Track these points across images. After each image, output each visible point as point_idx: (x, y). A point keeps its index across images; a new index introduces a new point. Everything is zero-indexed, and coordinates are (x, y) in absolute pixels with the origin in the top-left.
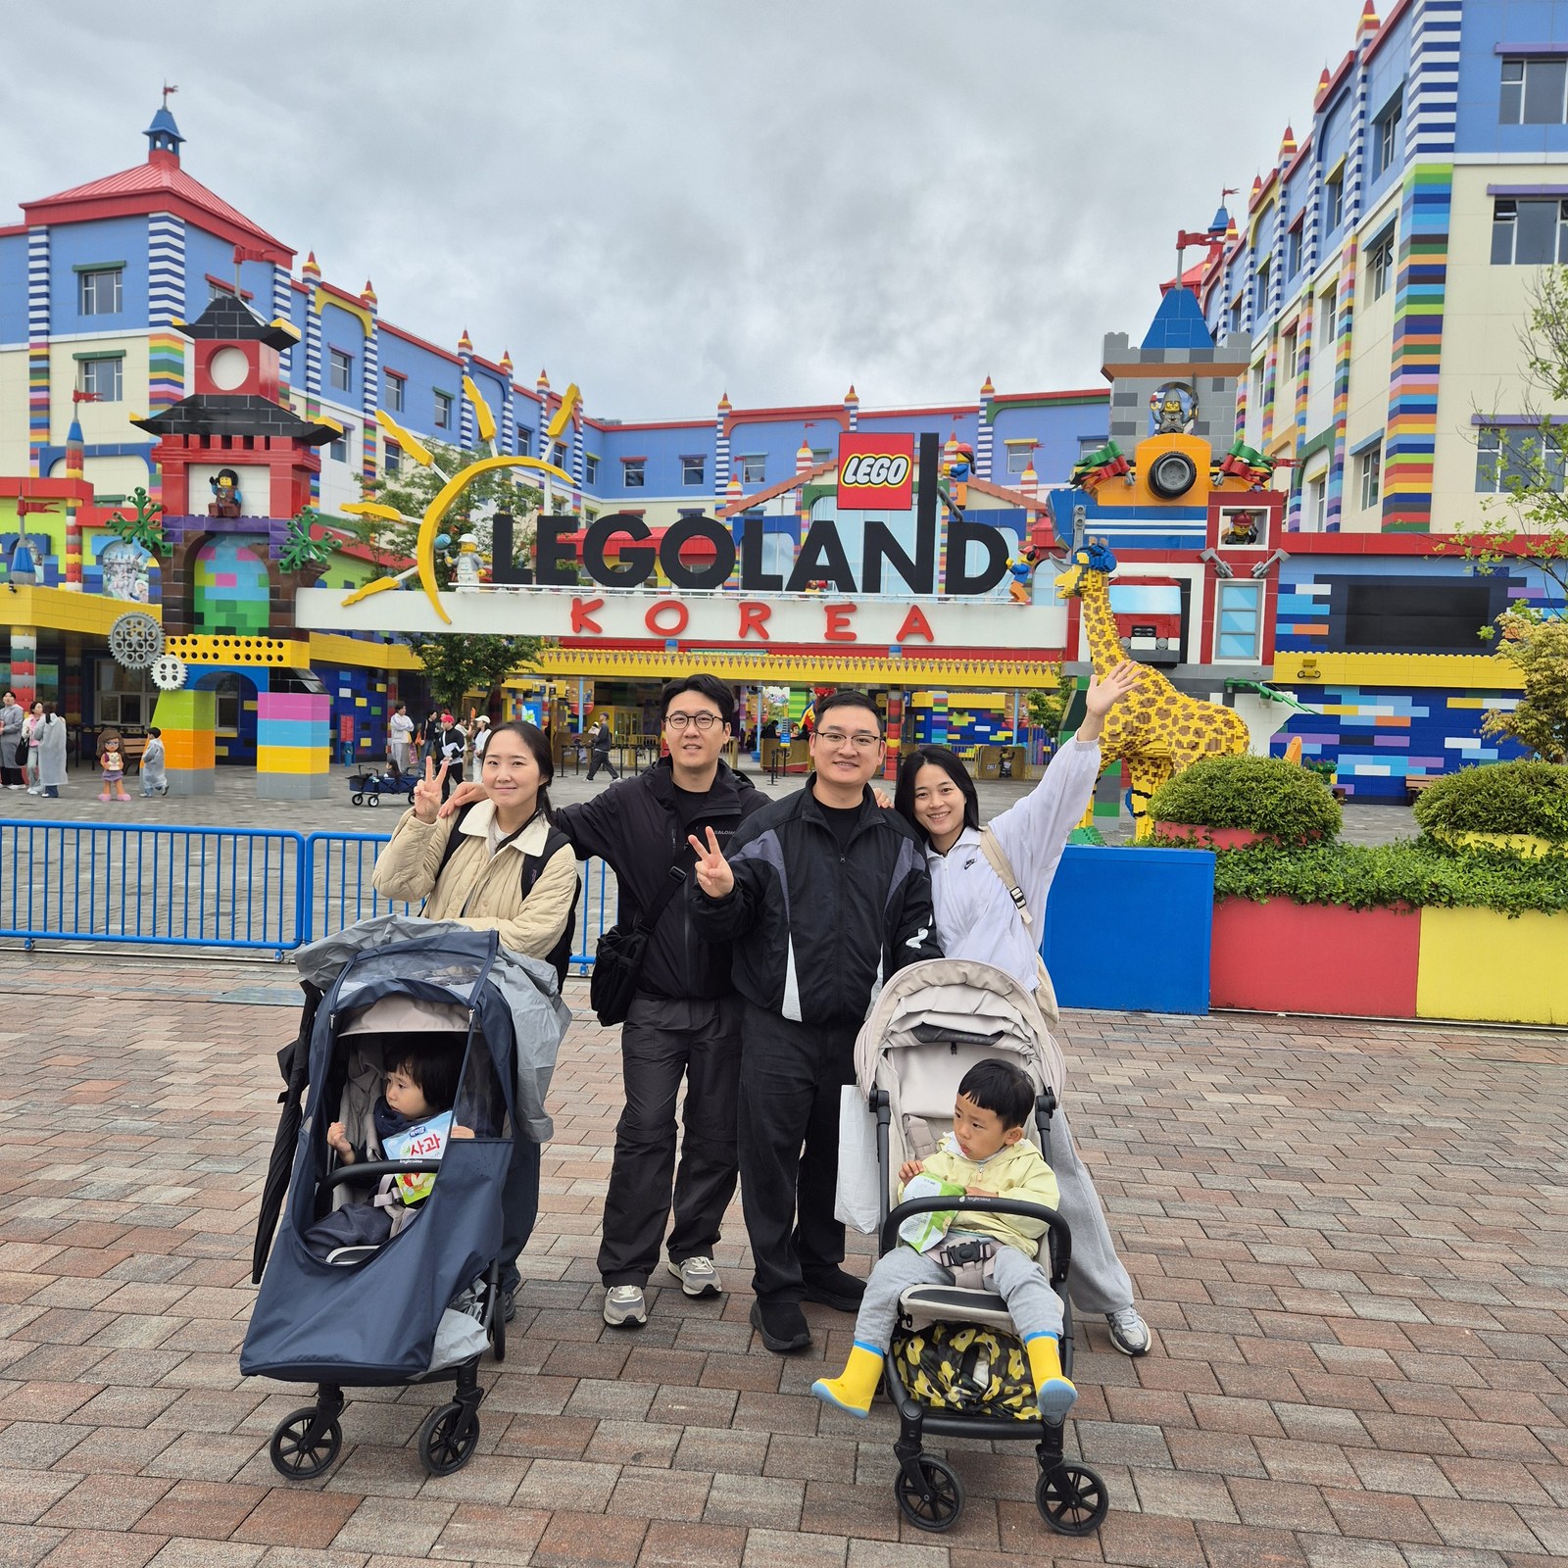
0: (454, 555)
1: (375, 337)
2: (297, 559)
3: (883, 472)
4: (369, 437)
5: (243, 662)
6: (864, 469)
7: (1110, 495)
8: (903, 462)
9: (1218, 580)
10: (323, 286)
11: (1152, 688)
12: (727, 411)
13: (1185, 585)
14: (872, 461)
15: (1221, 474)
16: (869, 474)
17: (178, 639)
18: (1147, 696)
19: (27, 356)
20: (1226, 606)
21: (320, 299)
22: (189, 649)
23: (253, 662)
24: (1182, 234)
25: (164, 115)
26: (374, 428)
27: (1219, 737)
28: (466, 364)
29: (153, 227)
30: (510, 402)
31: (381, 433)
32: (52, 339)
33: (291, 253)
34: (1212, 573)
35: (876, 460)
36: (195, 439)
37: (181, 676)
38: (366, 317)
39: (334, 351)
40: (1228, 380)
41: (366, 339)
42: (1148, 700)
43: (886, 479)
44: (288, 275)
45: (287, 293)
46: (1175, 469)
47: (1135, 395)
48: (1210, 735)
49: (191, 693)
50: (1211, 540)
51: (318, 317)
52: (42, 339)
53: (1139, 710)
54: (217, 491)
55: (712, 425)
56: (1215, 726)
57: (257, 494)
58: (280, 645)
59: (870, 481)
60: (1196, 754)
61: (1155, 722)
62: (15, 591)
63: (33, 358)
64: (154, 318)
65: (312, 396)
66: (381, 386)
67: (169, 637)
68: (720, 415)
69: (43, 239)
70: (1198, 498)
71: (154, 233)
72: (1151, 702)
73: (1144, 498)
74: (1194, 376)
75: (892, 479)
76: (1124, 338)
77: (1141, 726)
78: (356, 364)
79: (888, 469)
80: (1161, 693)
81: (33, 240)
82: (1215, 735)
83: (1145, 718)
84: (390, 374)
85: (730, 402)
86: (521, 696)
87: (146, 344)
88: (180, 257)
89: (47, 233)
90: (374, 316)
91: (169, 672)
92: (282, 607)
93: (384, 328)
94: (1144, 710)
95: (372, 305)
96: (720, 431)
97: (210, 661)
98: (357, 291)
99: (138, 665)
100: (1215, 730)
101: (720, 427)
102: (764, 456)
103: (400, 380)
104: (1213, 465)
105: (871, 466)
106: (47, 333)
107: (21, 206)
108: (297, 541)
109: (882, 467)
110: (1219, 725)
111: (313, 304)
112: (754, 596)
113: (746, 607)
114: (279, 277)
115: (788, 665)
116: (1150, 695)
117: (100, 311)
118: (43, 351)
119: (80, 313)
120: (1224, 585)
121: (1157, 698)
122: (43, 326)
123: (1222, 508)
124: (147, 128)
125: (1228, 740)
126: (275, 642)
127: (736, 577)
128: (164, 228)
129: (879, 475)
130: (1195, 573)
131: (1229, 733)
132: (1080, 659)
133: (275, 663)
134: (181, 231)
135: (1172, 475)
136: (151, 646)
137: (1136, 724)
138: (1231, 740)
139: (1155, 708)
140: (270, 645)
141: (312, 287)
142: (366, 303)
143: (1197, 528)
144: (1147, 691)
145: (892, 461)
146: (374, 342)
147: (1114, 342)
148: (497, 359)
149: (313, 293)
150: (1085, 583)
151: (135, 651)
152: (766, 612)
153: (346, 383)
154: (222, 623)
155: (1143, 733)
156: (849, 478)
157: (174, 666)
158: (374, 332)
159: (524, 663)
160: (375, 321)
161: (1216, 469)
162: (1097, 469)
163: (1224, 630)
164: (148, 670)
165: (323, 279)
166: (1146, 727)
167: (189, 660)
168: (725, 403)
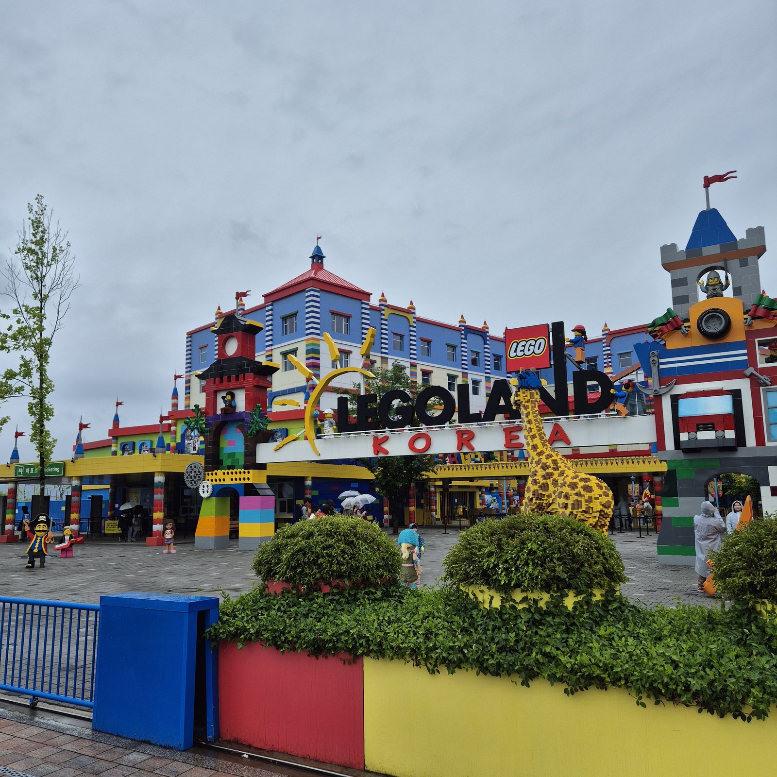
0: (322, 421)
1: (415, 325)
2: (254, 429)
3: (532, 348)
4: (413, 370)
5: (234, 482)
6: (520, 348)
7: (674, 342)
8: (543, 341)
9: (761, 388)
10: (388, 306)
11: (552, 465)
12: (607, 332)
13: (736, 395)
14: (525, 343)
15: (749, 318)
16: (523, 351)
17: (210, 473)
18: (548, 471)
19: (265, 356)
20: (771, 404)
21: (387, 312)
22: (214, 477)
23: (238, 482)
24: (706, 178)
25: (318, 249)
26: (415, 366)
27: (579, 499)
28: (463, 330)
29: (307, 294)
30: (488, 345)
31: (419, 367)
32: (273, 347)
33: (369, 295)
34: (756, 385)
35: (527, 342)
36: (218, 379)
37: (210, 490)
38: (410, 317)
39: (395, 334)
40: (750, 259)
41: (410, 326)
42: (548, 474)
43: (533, 352)
44: (368, 304)
45: (368, 312)
46: (715, 320)
47: (686, 279)
48: (573, 498)
49: (214, 499)
50: (752, 361)
51: (386, 320)
52: (270, 348)
53: (542, 481)
54: (225, 402)
55: (600, 340)
56: (577, 490)
57: (241, 402)
58: (249, 473)
59: (524, 354)
60: (568, 512)
61: (552, 489)
62: (155, 456)
63: (267, 356)
64: (307, 332)
65: (384, 355)
66: (417, 346)
67: (207, 473)
68: (603, 335)
69: (270, 307)
70: (738, 334)
71: (307, 297)
72: (550, 475)
73: (698, 341)
74: (726, 261)
75: (537, 351)
76: (674, 246)
77: (543, 493)
78: (406, 339)
79: (534, 346)
80: (557, 469)
81: (267, 308)
82: (576, 497)
83: (545, 487)
84: (422, 340)
85: (608, 327)
86: (484, 490)
87: (304, 343)
88: (318, 305)
89: (272, 305)
90: (414, 315)
91: (206, 488)
92: (251, 453)
93: (419, 320)
94: (545, 481)
95: (412, 311)
96: (604, 343)
97: (222, 483)
98: (406, 306)
99: (194, 487)
100: (576, 494)
101: (604, 341)
102: (630, 352)
103: (429, 342)
104: (745, 313)
105: (524, 346)
106: (272, 345)
107: (263, 296)
108: (254, 421)
109: (530, 345)
110: (580, 489)
111: (384, 315)
112: (464, 426)
113: (460, 434)
114: (364, 306)
115: (586, 464)
116: (550, 470)
117: (290, 333)
118: (269, 353)
119: (283, 335)
120: (766, 392)
121: (555, 472)
122: (270, 343)
123: (756, 340)
124: (311, 255)
125: (586, 501)
126: (246, 471)
127: (456, 416)
128: (311, 293)
129: (529, 350)
130: (744, 385)
131: (587, 495)
132: (667, 449)
133: (247, 482)
134: (318, 294)
135: (714, 324)
136: (199, 477)
137: (540, 492)
138: (590, 500)
139: (551, 479)
140: (244, 473)
141: (383, 307)
142: (410, 311)
143: (740, 355)
144: (548, 467)
145: (536, 341)
146: (415, 327)
147: (667, 250)
148: (480, 326)
149: (383, 310)
150: (519, 398)
151: (193, 480)
152: (472, 436)
153: (401, 348)
154: (230, 464)
155: (546, 498)
156: (513, 354)
157: (208, 486)
158: (414, 322)
159: (423, 473)
160: (414, 318)
161: (746, 316)
162: (660, 327)
163: (771, 421)
164: (198, 488)
165: (388, 303)
166: (546, 493)
167: (214, 483)
168: (606, 328)
